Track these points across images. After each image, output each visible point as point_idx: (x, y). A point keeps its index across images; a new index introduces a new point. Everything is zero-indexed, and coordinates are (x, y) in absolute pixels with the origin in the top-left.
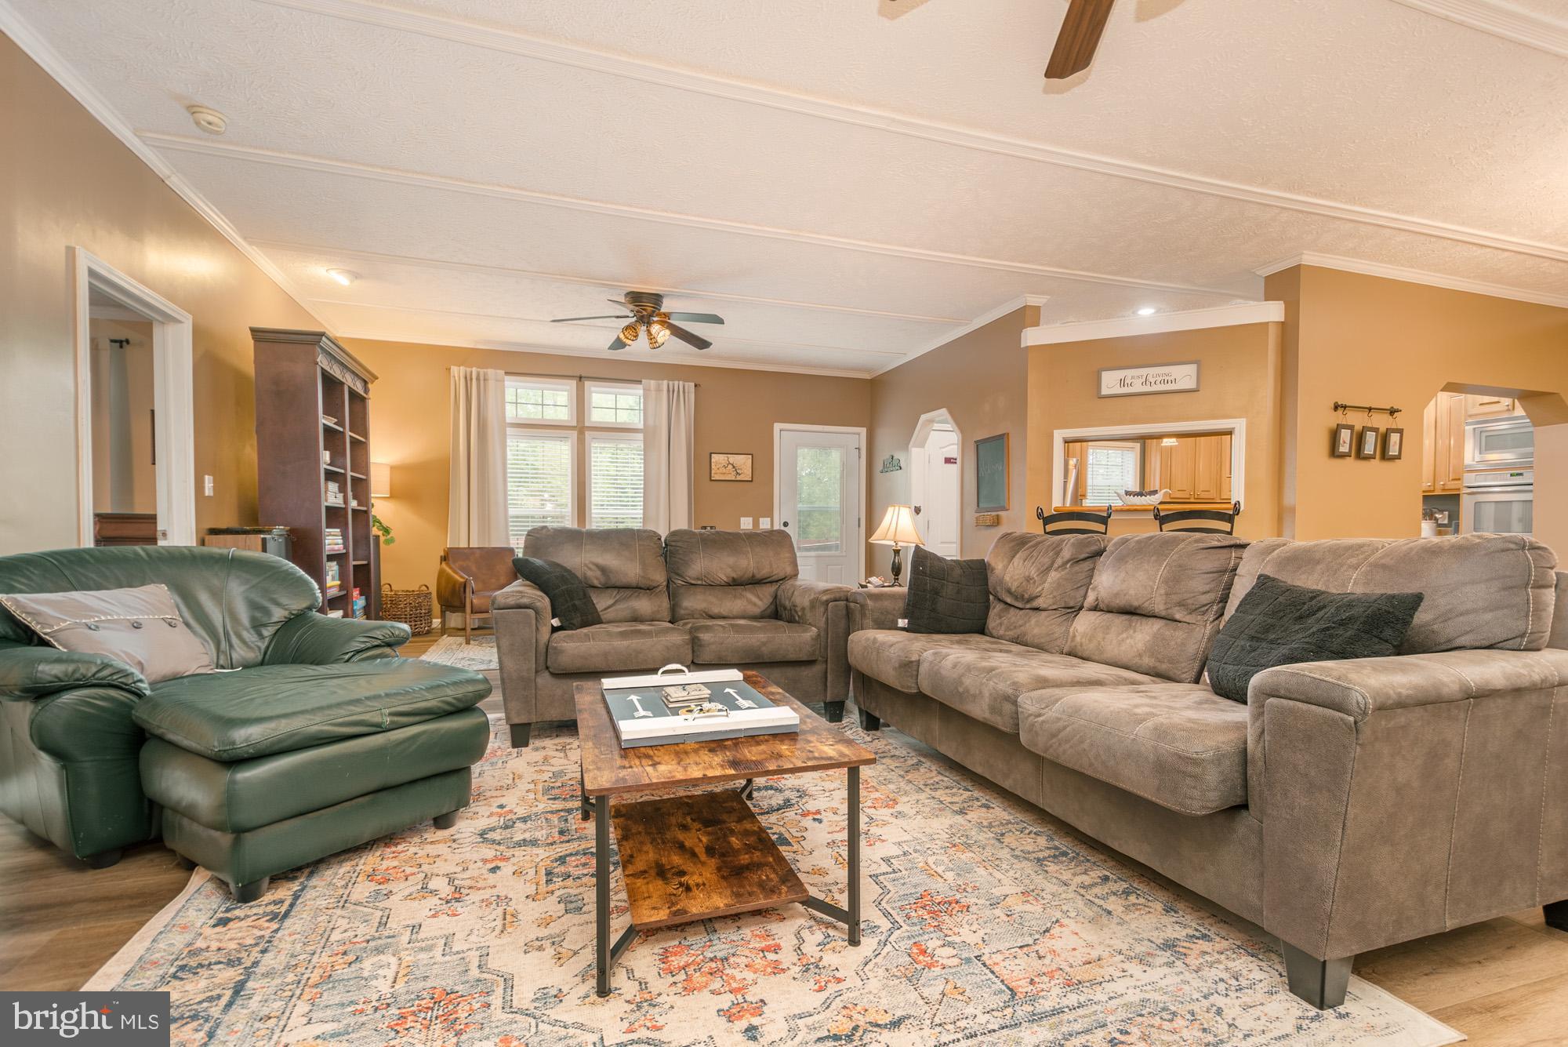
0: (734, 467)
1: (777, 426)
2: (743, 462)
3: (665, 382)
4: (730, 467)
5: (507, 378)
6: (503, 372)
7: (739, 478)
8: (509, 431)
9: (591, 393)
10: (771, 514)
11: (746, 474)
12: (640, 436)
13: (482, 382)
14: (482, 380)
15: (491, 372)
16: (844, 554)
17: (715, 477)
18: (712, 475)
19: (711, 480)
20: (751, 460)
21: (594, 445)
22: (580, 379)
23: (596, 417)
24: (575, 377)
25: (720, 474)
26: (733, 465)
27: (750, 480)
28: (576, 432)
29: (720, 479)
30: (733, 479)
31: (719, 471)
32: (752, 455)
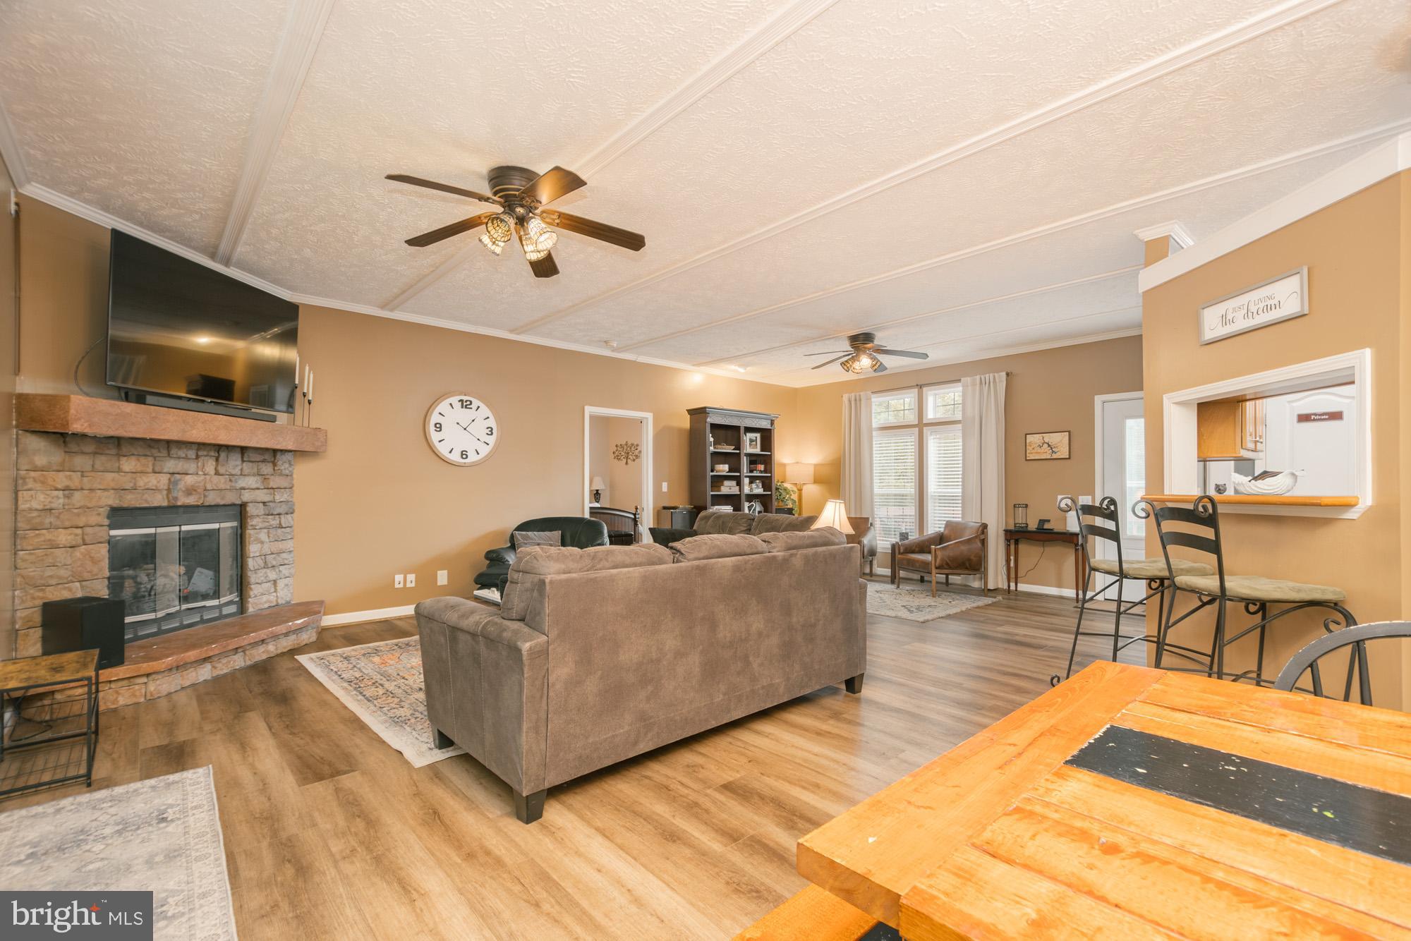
0: (1049, 446)
1: (1098, 399)
2: (1060, 440)
3: (978, 377)
4: (1046, 445)
5: (873, 396)
6: (869, 393)
7: (1055, 456)
8: (874, 433)
9: (927, 395)
10: (1092, 493)
11: (1064, 452)
12: (960, 426)
13: (858, 402)
14: (858, 401)
15: (863, 392)
17: (1030, 457)
18: (1028, 455)
19: (1026, 460)
20: (1067, 438)
21: (929, 438)
22: (920, 387)
23: (930, 415)
24: (917, 385)
25: (1037, 453)
26: (1048, 444)
27: (1068, 457)
28: (917, 429)
29: (1036, 458)
30: (1049, 457)
31: (1035, 451)
32: (1069, 432)
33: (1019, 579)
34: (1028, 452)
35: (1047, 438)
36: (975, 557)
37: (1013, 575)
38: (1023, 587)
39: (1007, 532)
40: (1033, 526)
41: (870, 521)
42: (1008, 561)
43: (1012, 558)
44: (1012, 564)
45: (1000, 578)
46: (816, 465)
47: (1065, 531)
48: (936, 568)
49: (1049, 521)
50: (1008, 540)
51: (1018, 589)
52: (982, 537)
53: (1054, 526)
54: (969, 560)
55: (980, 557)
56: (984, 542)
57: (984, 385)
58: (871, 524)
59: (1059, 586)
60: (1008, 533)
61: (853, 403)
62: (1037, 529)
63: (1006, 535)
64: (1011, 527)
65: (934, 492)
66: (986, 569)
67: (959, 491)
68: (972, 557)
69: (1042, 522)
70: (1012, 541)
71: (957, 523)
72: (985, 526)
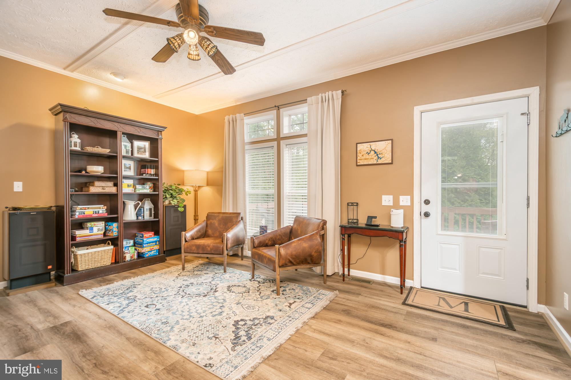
0: (375, 152)
1: (417, 110)
2: (384, 147)
3: (320, 97)
4: (373, 152)
6: (242, 115)
7: (380, 161)
9: (283, 114)
10: (410, 192)
11: (387, 158)
13: (235, 122)
14: (234, 121)
15: (238, 115)
16: (504, 237)
17: (361, 162)
18: (358, 161)
19: (357, 166)
20: (390, 145)
21: (284, 150)
22: (278, 108)
23: (286, 131)
24: (275, 106)
25: (366, 159)
26: (374, 151)
27: (390, 162)
28: (276, 142)
29: (365, 163)
30: (375, 162)
31: (364, 157)
32: (392, 140)
33: (351, 265)
34: (358, 158)
35: (374, 146)
36: (315, 252)
37: (346, 263)
38: (355, 273)
39: (342, 227)
40: (362, 222)
41: (241, 216)
42: (343, 250)
43: (346, 247)
44: (346, 253)
45: (336, 264)
46: (208, 173)
47: (389, 228)
48: (280, 267)
49: (375, 217)
50: (342, 234)
51: (350, 274)
52: (322, 232)
53: (381, 222)
54: (311, 256)
55: (320, 252)
56: (323, 237)
57: (324, 102)
58: (242, 219)
59: (383, 273)
60: (343, 229)
61: (231, 122)
62: (366, 225)
63: (341, 230)
64: (345, 223)
65: (289, 193)
66: (325, 261)
67: (305, 192)
68: (313, 253)
69: (370, 218)
70: (346, 236)
71: (304, 218)
72: (325, 223)
